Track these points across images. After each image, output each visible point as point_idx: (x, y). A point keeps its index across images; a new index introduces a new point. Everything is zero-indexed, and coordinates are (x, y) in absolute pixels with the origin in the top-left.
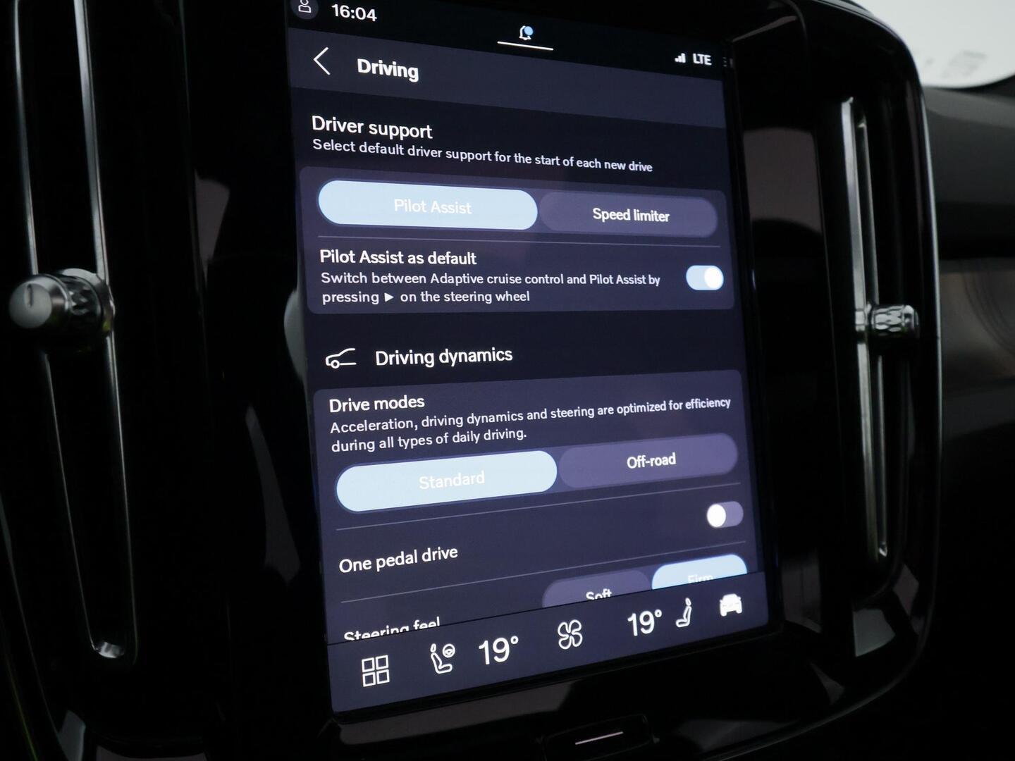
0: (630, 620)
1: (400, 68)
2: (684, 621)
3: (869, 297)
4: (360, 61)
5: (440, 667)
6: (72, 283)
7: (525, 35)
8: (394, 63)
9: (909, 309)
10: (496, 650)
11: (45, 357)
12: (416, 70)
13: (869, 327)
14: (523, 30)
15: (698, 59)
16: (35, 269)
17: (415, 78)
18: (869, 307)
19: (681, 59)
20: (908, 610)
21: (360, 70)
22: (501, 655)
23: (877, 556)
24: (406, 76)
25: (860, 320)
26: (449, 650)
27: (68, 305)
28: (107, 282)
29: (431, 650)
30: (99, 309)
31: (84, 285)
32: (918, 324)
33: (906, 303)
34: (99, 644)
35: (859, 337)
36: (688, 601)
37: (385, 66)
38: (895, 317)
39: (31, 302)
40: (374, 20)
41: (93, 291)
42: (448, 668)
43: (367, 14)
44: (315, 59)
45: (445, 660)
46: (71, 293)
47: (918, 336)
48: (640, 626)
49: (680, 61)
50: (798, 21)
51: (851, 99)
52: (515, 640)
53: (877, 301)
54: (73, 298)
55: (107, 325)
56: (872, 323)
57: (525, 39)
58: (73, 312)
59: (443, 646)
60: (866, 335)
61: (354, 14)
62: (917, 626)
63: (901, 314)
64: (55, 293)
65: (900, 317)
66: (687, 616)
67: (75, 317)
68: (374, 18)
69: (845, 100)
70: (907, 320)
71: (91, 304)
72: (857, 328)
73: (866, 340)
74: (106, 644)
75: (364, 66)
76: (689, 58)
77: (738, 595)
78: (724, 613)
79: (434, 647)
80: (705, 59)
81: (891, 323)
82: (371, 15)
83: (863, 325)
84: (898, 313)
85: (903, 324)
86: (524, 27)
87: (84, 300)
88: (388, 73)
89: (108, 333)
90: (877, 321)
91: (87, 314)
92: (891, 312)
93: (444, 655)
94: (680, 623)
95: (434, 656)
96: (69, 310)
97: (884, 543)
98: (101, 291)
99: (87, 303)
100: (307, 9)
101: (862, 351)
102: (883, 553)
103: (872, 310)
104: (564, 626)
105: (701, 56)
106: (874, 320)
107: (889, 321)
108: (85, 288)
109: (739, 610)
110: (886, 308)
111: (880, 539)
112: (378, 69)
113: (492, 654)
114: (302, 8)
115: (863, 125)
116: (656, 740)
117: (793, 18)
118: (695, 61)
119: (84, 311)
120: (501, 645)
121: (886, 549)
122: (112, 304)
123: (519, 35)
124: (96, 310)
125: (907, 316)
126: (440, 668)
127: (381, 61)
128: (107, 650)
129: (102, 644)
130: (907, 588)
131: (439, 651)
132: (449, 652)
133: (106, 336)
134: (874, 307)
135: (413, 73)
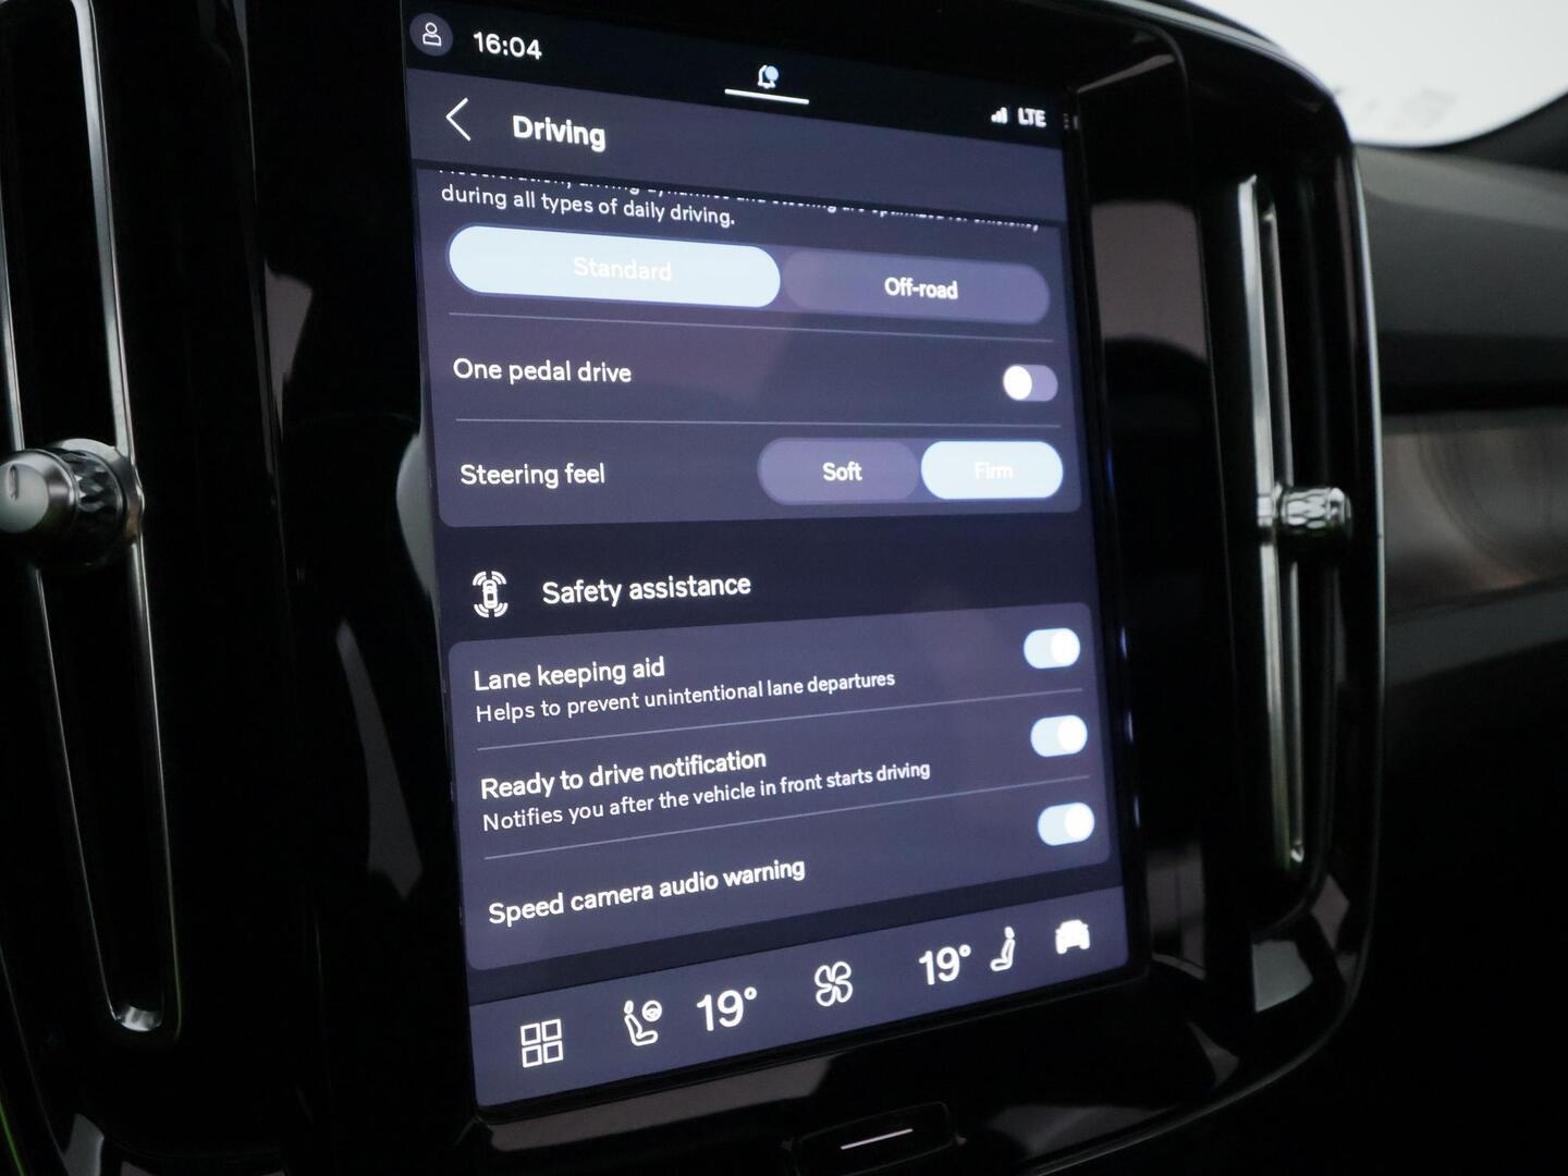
0: (922, 961)
1: (578, 130)
2: (1004, 961)
3: (1278, 474)
4: (517, 119)
5: (640, 1035)
6: (78, 463)
7: (766, 80)
8: (569, 122)
9: (1337, 494)
10: (722, 1008)
11: (37, 574)
12: (601, 133)
13: (1278, 521)
14: (764, 74)
15: (1026, 117)
16: (19, 443)
17: (599, 146)
18: (1279, 490)
19: (1001, 116)
20: (1332, 941)
21: (518, 134)
22: (731, 1017)
23: (1288, 862)
24: (586, 142)
25: (1265, 512)
26: (651, 1010)
27: (74, 496)
28: (133, 462)
29: (626, 1010)
30: (120, 500)
31: (98, 465)
32: (1350, 515)
33: (1332, 485)
34: (121, 1010)
35: (1262, 536)
36: (1009, 932)
37: (554, 126)
38: (1318, 506)
39: (16, 493)
40: (537, 58)
41: (112, 475)
42: (650, 1037)
43: (527, 47)
44: (449, 117)
45: (647, 1026)
46: (78, 478)
47: (1350, 532)
48: (937, 970)
49: (999, 121)
50: (1175, 65)
51: (1254, 179)
52: (751, 993)
53: (1290, 480)
54: (82, 486)
55: (132, 523)
56: (1283, 513)
57: (767, 86)
58: (80, 506)
59: (644, 1003)
60: (1274, 532)
61: (508, 48)
62: (1345, 965)
63: (1326, 502)
64: (54, 477)
65: (1324, 506)
66: (1007, 954)
67: (85, 515)
68: (538, 54)
69: (1245, 178)
70: (1334, 511)
71: (108, 493)
72: (1261, 522)
73: (1274, 539)
74: (132, 1010)
75: (523, 128)
76: (1013, 116)
77: (1084, 921)
78: (1061, 948)
79: (629, 1006)
80: (1035, 117)
81: (1312, 515)
82: (534, 49)
83: (1270, 516)
84: (1320, 500)
85: (1329, 517)
86: (765, 67)
87: (97, 488)
88: (560, 138)
89: (134, 539)
90: (1291, 512)
91: (102, 510)
92: (1312, 499)
93: (647, 1019)
94: (998, 965)
95: (630, 1020)
96: (75, 505)
97: (1299, 842)
98: (122, 472)
99: (102, 493)
100: (436, 40)
101: (1268, 556)
102: (1298, 857)
103: (1283, 493)
104: (825, 971)
105: (1030, 111)
106: (1286, 511)
107: (1307, 512)
108: (98, 470)
109: (1085, 944)
110: (1303, 491)
111: (1292, 838)
112: (543, 132)
113: (717, 1014)
114: (428, 39)
115: (1271, 217)
116: (961, 1140)
117: (1166, 59)
118: (1022, 121)
119: (97, 506)
120: (730, 1002)
121: (1302, 852)
122: (139, 492)
123: (757, 80)
124: (115, 501)
125: (1334, 504)
126: (639, 1038)
127: (548, 120)
128: (135, 1018)
129: (127, 1010)
130: (1331, 908)
131: (637, 1012)
132: (654, 1012)
133: (131, 543)
134: (1286, 490)
135: (597, 137)
